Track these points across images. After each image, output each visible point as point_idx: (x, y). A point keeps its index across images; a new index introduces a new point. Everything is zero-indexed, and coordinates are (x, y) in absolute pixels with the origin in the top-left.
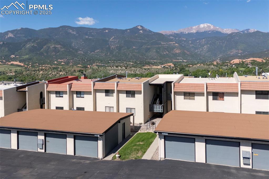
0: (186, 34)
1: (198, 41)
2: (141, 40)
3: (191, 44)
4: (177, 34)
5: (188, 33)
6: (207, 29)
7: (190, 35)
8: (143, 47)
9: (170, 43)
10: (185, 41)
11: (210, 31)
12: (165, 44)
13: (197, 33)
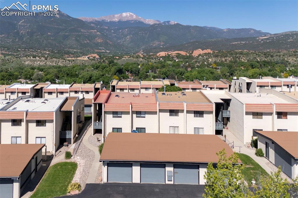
0: (107, 23)
1: (120, 31)
2: (57, 25)
3: (114, 33)
4: (99, 22)
5: (110, 21)
6: (130, 19)
7: (112, 23)
8: (60, 34)
9: (91, 31)
10: (107, 30)
11: (132, 21)
12: (85, 32)
13: (119, 22)
